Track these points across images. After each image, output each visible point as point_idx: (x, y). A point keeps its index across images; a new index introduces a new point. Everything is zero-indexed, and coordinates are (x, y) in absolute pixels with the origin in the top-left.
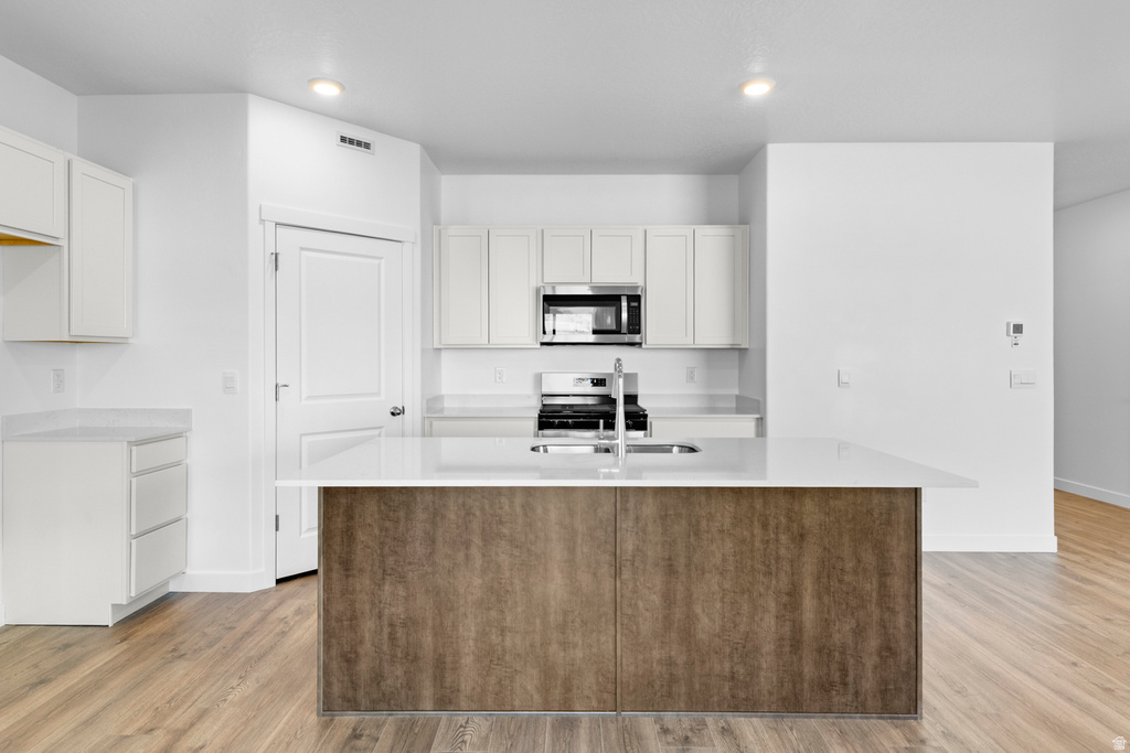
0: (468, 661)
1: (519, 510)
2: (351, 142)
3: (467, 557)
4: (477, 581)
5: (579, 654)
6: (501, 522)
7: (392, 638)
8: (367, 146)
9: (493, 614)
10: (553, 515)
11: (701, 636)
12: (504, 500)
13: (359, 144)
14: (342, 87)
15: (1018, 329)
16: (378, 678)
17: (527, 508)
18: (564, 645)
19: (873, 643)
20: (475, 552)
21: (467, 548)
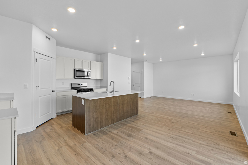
0: (104, 121)
1: (109, 100)
2: (47, 38)
3: (104, 107)
4: (105, 110)
5: (115, 116)
6: (107, 102)
7: (95, 120)
8: (49, 39)
9: (107, 114)
10: (112, 100)
11: (125, 111)
12: (108, 99)
13: (48, 38)
14: (58, 30)
15: (129, 78)
16: (93, 127)
17: (110, 99)
18: (113, 116)
19: (136, 108)
20: (105, 106)
21: (104, 106)
